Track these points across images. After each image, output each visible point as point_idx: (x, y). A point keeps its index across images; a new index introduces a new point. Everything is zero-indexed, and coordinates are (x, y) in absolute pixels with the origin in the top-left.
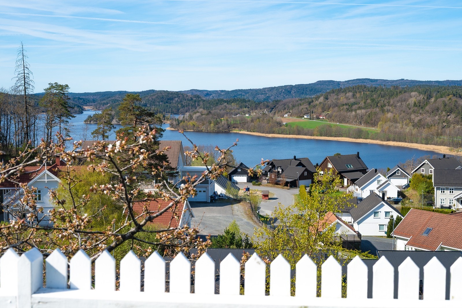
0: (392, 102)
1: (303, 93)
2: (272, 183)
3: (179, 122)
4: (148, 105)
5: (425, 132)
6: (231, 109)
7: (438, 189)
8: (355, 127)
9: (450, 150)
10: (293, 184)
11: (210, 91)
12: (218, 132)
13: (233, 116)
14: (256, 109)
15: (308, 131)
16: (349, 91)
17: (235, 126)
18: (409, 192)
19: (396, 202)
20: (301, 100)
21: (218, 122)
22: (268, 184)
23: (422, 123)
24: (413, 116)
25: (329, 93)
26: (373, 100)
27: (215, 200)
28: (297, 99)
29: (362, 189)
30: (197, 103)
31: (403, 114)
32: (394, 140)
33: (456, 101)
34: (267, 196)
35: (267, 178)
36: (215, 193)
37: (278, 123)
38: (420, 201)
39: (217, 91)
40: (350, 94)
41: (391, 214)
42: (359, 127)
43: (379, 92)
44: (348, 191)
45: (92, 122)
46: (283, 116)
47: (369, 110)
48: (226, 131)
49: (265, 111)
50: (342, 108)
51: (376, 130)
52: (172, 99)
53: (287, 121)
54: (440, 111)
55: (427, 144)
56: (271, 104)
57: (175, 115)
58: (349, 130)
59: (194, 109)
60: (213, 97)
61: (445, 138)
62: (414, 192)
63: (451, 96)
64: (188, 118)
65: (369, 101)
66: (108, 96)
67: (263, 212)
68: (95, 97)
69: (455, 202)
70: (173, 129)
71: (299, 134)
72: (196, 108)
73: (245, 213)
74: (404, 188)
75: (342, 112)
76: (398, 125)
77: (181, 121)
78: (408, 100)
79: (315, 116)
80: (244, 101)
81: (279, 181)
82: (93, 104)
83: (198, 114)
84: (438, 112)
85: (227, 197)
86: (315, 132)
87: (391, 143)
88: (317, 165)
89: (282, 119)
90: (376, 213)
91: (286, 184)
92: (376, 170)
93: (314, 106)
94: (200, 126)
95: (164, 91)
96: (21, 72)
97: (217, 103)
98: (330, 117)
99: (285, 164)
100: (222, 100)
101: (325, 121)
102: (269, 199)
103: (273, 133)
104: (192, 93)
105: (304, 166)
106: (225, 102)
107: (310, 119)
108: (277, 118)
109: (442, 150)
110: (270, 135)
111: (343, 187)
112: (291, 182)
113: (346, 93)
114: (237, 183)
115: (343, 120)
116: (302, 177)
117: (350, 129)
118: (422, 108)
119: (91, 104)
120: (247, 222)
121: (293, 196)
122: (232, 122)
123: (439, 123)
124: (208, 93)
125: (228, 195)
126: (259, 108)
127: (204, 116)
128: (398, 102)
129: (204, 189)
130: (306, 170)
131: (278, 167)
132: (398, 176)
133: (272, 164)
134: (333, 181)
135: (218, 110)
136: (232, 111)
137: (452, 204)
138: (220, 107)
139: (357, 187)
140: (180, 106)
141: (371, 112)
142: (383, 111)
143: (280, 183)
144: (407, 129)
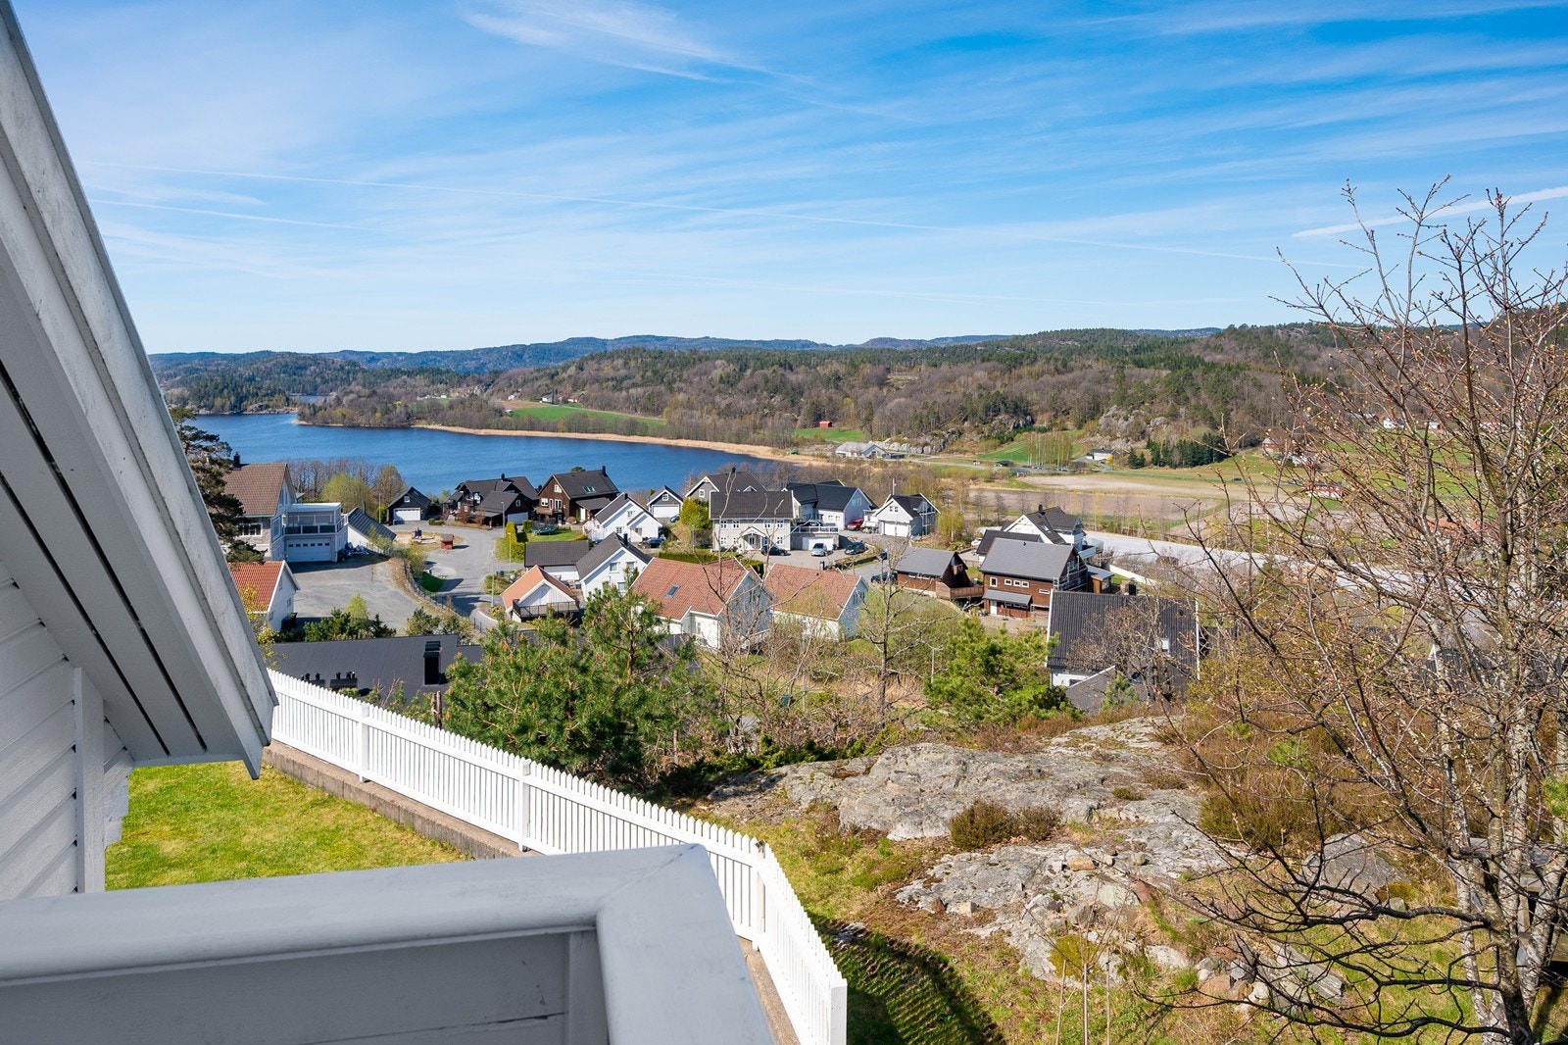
0: (685, 376)
1: (544, 358)
2: (462, 520)
3: (315, 410)
4: (257, 379)
5: (735, 424)
6: (415, 387)
7: (717, 521)
8: (627, 416)
9: (773, 452)
10: (497, 521)
11: (377, 354)
12: (388, 428)
13: (418, 398)
14: (460, 386)
15: (548, 424)
16: (618, 357)
17: (420, 415)
18: (677, 528)
19: (655, 545)
20: (538, 371)
21: (388, 409)
22: (455, 523)
23: (732, 409)
24: (718, 399)
25: (586, 359)
26: (655, 372)
27: (347, 558)
28: (532, 369)
29: (605, 526)
30: (351, 376)
31: (703, 395)
32: (688, 438)
33: (783, 375)
34: (451, 543)
35: (456, 512)
36: (348, 546)
37: (496, 411)
38: (691, 542)
39: (390, 353)
40: (619, 362)
41: (635, 566)
42: (631, 416)
43: (666, 360)
44: (582, 530)
46: (506, 398)
47: (650, 389)
48: (404, 425)
49: (477, 390)
50: (604, 385)
51: (660, 420)
52: (305, 368)
53: (513, 406)
54: (759, 391)
55: (738, 443)
56: (486, 378)
57: (308, 397)
58: (616, 422)
59: (346, 386)
60: (384, 364)
61: (766, 433)
62: (684, 528)
63: (775, 366)
64: (332, 403)
65: (649, 374)
66: (178, 362)
67: (439, 570)
69: (741, 541)
70: (303, 423)
71: (532, 429)
72: (350, 385)
73: (394, 576)
74: (671, 521)
75: (605, 391)
76: (695, 412)
77: (320, 408)
78: (710, 374)
79: (560, 398)
80: (439, 371)
81: (474, 517)
83: (352, 396)
84: (756, 391)
85: (368, 551)
86: (560, 426)
87: (683, 443)
88: (540, 487)
89: (505, 403)
90: (612, 565)
91: (486, 521)
92: (627, 496)
93: (560, 382)
94: (355, 417)
95: (290, 353)
97: (389, 376)
98: (585, 400)
99: (486, 488)
100: (399, 370)
101: (577, 406)
102: (453, 548)
103: (488, 427)
105: (517, 491)
106: (405, 373)
107: (553, 403)
108: (496, 401)
109: (761, 452)
110: (483, 432)
111: (578, 523)
112: (494, 518)
113: (613, 360)
114: (401, 522)
115: (607, 405)
116: (512, 510)
117: (617, 420)
118: (732, 385)
121: (495, 541)
122: (415, 409)
123: (757, 410)
124: (374, 357)
125: (370, 547)
126: (465, 385)
127: (363, 399)
128: (695, 375)
129: (327, 541)
130: (521, 497)
131: (474, 493)
132: (666, 503)
133: (464, 488)
134: (563, 514)
135: (393, 387)
136: (416, 390)
137: (737, 545)
138: (394, 382)
139: (597, 523)
140: (318, 380)
141: (652, 392)
142: (671, 390)
143: (476, 520)
144: (709, 420)
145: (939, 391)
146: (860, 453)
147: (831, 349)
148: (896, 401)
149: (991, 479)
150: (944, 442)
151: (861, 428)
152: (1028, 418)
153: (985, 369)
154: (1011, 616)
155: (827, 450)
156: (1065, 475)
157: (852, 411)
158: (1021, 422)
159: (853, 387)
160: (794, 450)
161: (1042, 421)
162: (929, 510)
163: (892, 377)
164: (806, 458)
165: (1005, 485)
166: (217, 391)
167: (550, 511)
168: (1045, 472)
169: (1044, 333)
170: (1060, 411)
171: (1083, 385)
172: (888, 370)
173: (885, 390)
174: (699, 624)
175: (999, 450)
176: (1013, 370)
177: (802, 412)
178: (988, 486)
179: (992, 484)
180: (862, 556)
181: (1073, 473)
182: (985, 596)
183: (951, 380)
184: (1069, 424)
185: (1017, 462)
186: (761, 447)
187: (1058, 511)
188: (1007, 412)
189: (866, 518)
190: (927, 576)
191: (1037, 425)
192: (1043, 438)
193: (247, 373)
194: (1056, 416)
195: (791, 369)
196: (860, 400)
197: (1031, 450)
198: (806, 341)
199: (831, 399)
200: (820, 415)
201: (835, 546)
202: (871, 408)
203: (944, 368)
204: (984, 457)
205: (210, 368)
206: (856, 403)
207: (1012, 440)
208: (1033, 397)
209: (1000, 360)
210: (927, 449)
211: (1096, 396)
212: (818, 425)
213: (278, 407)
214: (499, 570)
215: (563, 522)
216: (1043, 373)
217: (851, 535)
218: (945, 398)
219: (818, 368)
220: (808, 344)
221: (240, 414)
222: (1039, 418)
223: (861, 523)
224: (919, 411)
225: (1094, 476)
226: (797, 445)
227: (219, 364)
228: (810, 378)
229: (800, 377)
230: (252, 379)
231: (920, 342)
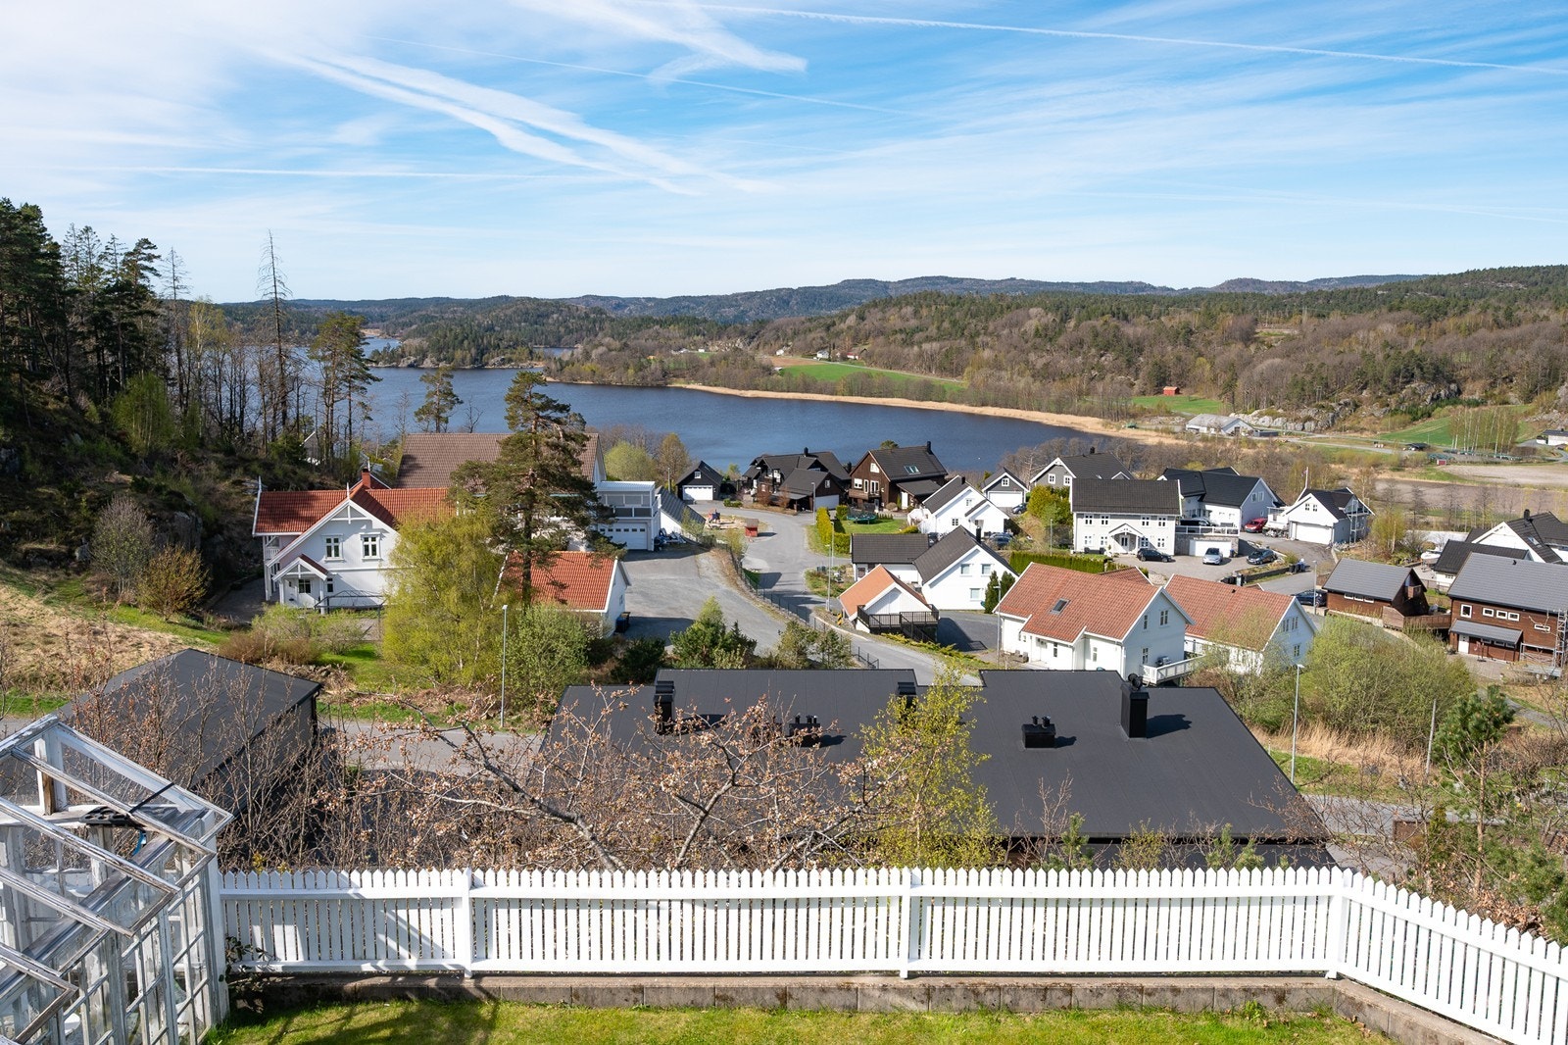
0: (991, 328)
1: (814, 305)
2: (762, 502)
3: (562, 365)
4: (497, 328)
5: (1056, 389)
6: (669, 339)
7: (1079, 516)
8: (918, 376)
9: (1105, 425)
10: (804, 505)
11: (623, 300)
12: (643, 387)
13: (674, 353)
14: (720, 338)
15: (826, 385)
16: (907, 304)
17: (677, 373)
18: (1026, 521)
19: (1002, 542)
20: (810, 320)
21: (642, 365)
22: (755, 505)
23: (1051, 370)
24: (1032, 357)
25: (868, 306)
26: (954, 323)
27: (663, 546)
28: (803, 319)
29: (941, 517)
30: (597, 325)
31: (1013, 352)
32: (995, 405)
33: (1117, 327)
34: (755, 529)
35: (753, 492)
37: (764, 368)
38: (1046, 540)
39: (638, 299)
40: (908, 310)
41: (992, 568)
42: (926, 377)
43: (966, 307)
44: (909, 520)
45: (381, 364)
46: (774, 354)
47: (947, 344)
48: (660, 384)
49: (739, 343)
50: (892, 338)
51: (961, 383)
52: (547, 316)
53: (783, 364)
54: (1085, 347)
55: (1059, 412)
56: (749, 328)
57: (553, 350)
58: (907, 384)
59: (592, 337)
60: (631, 312)
61: (1094, 400)
62: (1035, 522)
63: (1107, 317)
64: (580, 357)
65: (946, 325)
67: (748, 562)
68: (384, 310)
69: (1112, 542)
71: (807, 391)
72: (596, 336)
73: (723, 572)
74: (1017, 513)
75: (892, 346)
76: (1003, 373)
77: (567, 363)
78: (1022, 325)
79: (838, 354)
80: (695, 321)
81: (777, 498)
82: (380, 323)
83: (601, 349)
84: (1082, 348)
85: (685, 539)
86: (840, 388)
87: (989, 411)
89: (773, 360)
90: (964, 566)
91: (791, 504)
92: (964, 479)
93: (837, 335)
94: (606, 374)
95: (529, 299)
96: (269, 291)
97: (640, 326)
98: (869, 357)
99: (786, 463)
100: (650, 319)
101: (858, 364)
102: (759, 535)
103: (756, 388)
104: (587, 302)
105: (824, 469)
106: (657, 322)
107: (829, 360)
108: (763, 357)
109: (1089, 425)
110: (749, 394)
111: (900, 510)
112: (800, 501)
113: (901, 308)
114: (691, 501)
115: (894, 363)
116: (821, 491)
117: (908, 381)
118: (1050, 340)
119: (376, 324)
120: (727, 591)
121: (805, 529)
122: (672, 366)
123: (1083, 371)
124: (620, 303)
125: (687, 535)
126: (725, 337)
127: (614, 353)
128: (1004, 327)
129: (643, 527)
130: (830, 477)
131: (774, 470)
132: (1005, 489)
133: (762, 464)
134: (880, 499)
135: (642, 340)
136: (670, 342)
137: (1105, 546)
138: (646, 333)
139: (927, 511)
140: (562, 330)
141: (951, 348)
142: (974, 345)
143: (779, 503)
144: (1022, 383)
145: (1328, 349)
146: (1219, 428)
147: (1173, 294)
148: (1269, 362)
149: (1400, 466)
150: (1333, 417)
151: (1220, 396)
152: (1453, 386)
153: (1393, 321)
154: (1488, 656)
155: (1175, 424)
156: (1505, 465)
157: (1206, 374)
158: (1442, 393)
159: (1210, 343)
160: (1132, 422)
161: (1474, 390)
162: (1360, 510)
163: (1262, 331)
164: (1148, 433)
165: (1421, 475)
166: (457, 342)
167: (865, 494)
168: (1478, 459)
169: (1474, 272)
170: (1498, 378)
171: (1536, 343)
172: (1256, 322)
173: (1252, 348)
174: (1095, 649)
175: (1410, 428)
176: (1433, 322)
177: (1141, 374)
178: (1397, 476)
179: (1401, 473)
180: (1271, 567)
181: (1518, 462)
182: (1453, 629)
183: (1346, 335)
184: (1512, 396)
185: (1435, 445)
186: (1088, 419)
187: (1549, 518)
188: (1423, 379)
189: (1270, 517)
190: (1370, 598)
191: (1465, 396)
192: (1476, 414)
193: (487, 322)
194: (1493, 385)
195: (1126, 318)
196: (1218, 361)
197: (1455, 430)
198: (1141, 283)
199: (1179, 359)
200: (1164, 379)
201: (1232, 552)
202: (1233, 370)
203: (1335, 318)
204: (1389, 437)
205: (446, 316)
206: (1213, 364)
207: (1429, 416)
208: (1461, 358)
209: (1415, 310)
210: (1310, 425)
211: (1553, 358)
212: (1160, 392)
213: (521, 360)
214: (821, 566)
215: (881, 508)
216: (1477, 327)
217: (1251, 539)
218: (1338, 359)
219: (1163, 319)
220: (1142, 287)
221: (481, 368)
222: (1469, 386)
223: (1264, 523)
224: (1300, 376)
225: (1548, 467)
226: (1134, 416)
227: (455, 311)
228: (1152, 331)
229: (1139, 330)
230: (491, 329)
231: (1294, 284)
